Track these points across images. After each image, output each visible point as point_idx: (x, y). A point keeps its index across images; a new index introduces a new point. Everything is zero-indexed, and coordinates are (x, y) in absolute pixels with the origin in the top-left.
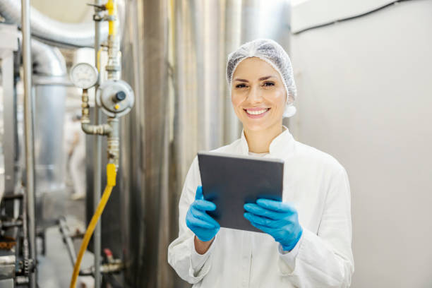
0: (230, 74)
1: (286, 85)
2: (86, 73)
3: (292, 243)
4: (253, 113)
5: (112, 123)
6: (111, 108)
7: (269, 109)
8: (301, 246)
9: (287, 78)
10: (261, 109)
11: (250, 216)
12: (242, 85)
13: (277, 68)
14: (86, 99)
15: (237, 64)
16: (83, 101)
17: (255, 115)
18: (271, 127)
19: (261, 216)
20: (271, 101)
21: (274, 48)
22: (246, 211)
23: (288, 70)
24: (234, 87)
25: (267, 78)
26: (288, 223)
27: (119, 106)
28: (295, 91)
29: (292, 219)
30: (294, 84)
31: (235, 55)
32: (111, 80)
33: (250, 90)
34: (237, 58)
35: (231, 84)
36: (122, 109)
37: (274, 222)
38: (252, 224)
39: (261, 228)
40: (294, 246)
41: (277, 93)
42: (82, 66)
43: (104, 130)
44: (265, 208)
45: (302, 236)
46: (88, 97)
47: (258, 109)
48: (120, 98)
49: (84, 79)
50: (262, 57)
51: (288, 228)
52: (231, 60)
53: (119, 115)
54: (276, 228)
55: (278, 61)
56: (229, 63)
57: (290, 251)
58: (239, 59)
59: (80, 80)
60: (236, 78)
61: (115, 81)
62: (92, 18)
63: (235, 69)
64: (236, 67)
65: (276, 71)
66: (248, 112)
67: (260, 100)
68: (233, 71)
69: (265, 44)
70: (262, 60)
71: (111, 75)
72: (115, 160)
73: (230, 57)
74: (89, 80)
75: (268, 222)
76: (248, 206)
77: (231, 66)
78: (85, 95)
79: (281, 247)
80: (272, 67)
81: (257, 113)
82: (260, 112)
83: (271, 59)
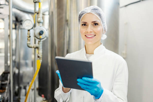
0: (79, 20)
1: (103, 26)
2: (29, 23)
3: (99, 96)
4: (89, 36)
5: (39, 43)
6: (39, 37)
7: (95, 35)
8: (103, 97)
9: (103, 23)
10: (92, 35)
11: (80, 84)
12: (85, 24)
13: (99, 18)
14: (29, 34)
15: (83, 16)
16: (28, 34)
17: (89, 37)
18: (96, 43)
19: (85, 84)
20: (96, 32)
21: (98, 10)
22: (78, 82)
23: (104, 19)
24: (81, 25)
25: (95, 22)
26: (96, 87)
27: (41, 37)
28: (107, 28)
29: (98, 86)
30: (106, 25)
31: (82, 12)
32: (39, 26)
33: (88, 27)
34: (83, 13)
35: (80, 24)
36: (43, 38)
37: (90, 87)
38: (81, 87)
39: (85, 89)
40: (100, 97)
41: (99, 28)
42: (27, 21)
43: (36, 47)
44: (86, 81)
45: (103, 92)
46: (30, 33)
47: (91, 35)
48: (41, 33)
49: (28, 26)
50: (93, 13)
51: (96, 89)
52: (80, 14)
53: (42, 40)
54: (91, 89)
55: (100, 15)
56: (79, 15)
57: (99, 98)
58: (83, 14)
59: (27, 26)
60: (82, 21)
61: (40, 26)
62: (33, 1)
63: (82, 18)
64: (82, 17)
65: (99, 19)
66: (86, 36)
67: (92, 31)
68: (81, 19)
69: (95, 8)
70: (93, 14)
71: (39, 24)
72: (40, 58)
73: (80, 13)
74: (30, 26)
75: (87, 87)
76: (79, 80)
77: (80, 17)
78: (29, 32)
79: (95, 97)
80: (97, 17)
81: (90, 36)
82: (92, 36)
83: (97, 14)
